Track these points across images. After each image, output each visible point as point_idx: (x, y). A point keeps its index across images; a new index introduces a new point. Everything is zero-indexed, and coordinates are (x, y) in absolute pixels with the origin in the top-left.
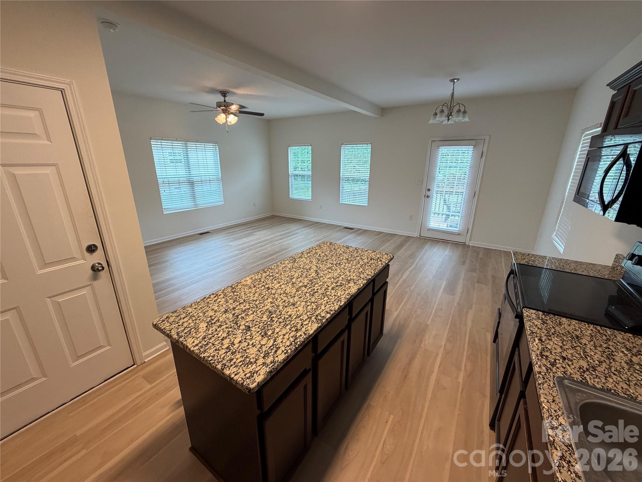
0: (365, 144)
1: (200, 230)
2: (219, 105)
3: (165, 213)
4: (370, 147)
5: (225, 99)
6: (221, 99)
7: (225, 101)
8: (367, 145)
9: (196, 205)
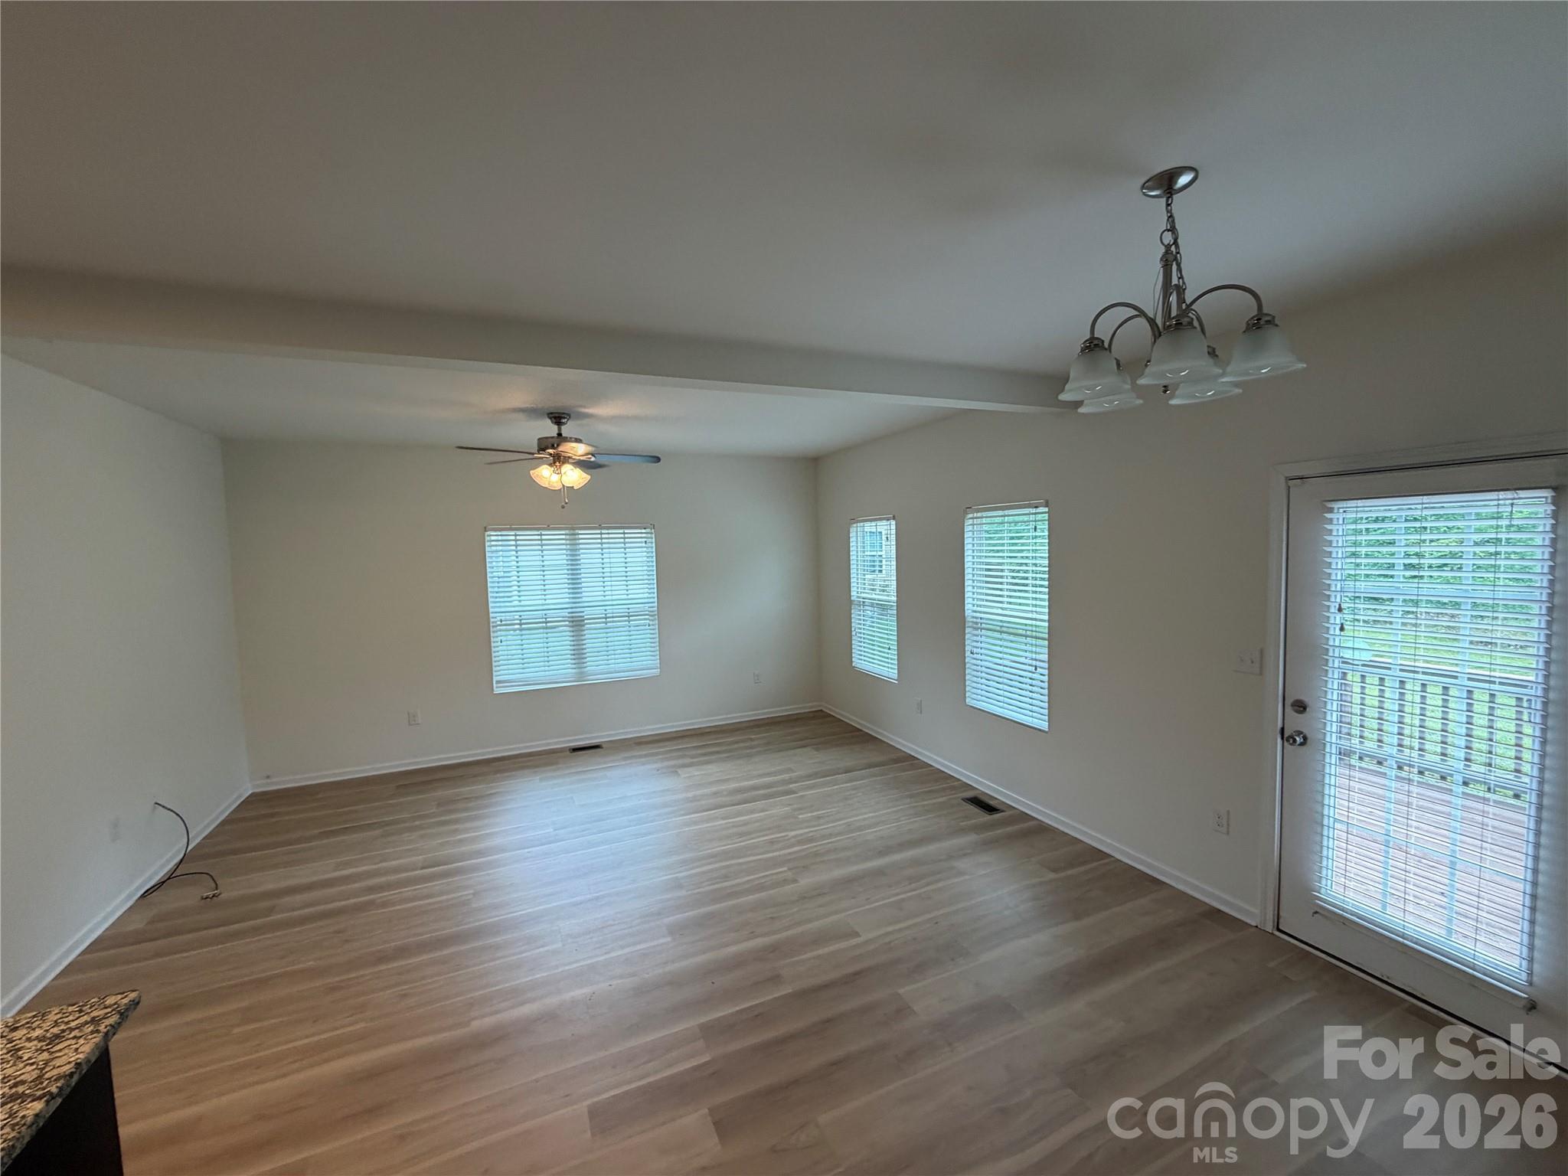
0: (1029, 506)
1: (576, 740)
2: (544, 445)
3: (497, 691)
4: (1046, 516)
5: (559, 429)
6: (550, 429)
7: (560, 435)
8: (1034, 510)
9: (581, 675)
